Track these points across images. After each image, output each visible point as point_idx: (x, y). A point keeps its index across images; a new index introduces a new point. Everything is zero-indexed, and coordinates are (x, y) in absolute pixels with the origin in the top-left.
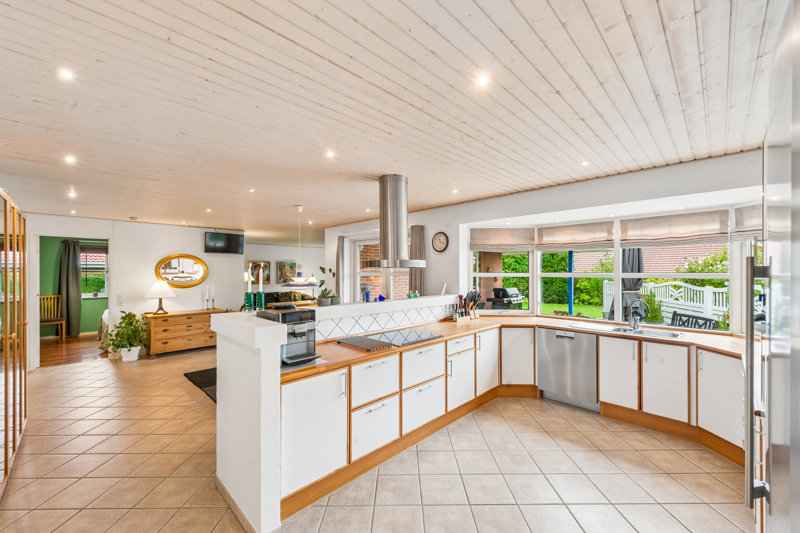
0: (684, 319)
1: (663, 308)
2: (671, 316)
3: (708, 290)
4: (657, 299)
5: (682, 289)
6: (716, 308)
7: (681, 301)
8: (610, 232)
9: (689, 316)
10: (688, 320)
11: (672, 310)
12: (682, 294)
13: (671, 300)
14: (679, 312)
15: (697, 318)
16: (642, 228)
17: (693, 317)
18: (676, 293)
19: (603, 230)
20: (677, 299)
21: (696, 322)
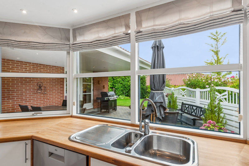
0: (187, 106)
1: (177, 101)
2: (181, 104)
3: (198, 90)
4: (175, 96)
5: (186, 91)
6: (202, 100)
7: (185, 97)
8: (128, 27)
9: (189, 105)
10: (189, 107)
11: (181, 101)
12: (186, 93)
13: (181, 96)
14: (185, 102)
15: (193, 106)
16: (154, 18)
17: (191, 105)
18: (183, 93)
19: (121, 26)
20: (183, 96)
21: (192, 108)
